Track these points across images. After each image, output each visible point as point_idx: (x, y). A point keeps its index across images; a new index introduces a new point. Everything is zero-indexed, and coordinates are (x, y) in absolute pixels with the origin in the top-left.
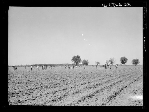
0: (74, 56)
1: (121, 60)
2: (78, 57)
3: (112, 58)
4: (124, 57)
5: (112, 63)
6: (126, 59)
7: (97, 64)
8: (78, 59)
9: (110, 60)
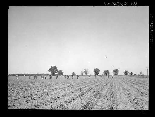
0: (51, 67)
1: (94, 71)
2: (55, 68)
3: (86, 69)
4: (97, 68)
5: (86, 73)
6: (99, 70)
7: (73, 75)
8: (55, 69)
9: (85, 71)
